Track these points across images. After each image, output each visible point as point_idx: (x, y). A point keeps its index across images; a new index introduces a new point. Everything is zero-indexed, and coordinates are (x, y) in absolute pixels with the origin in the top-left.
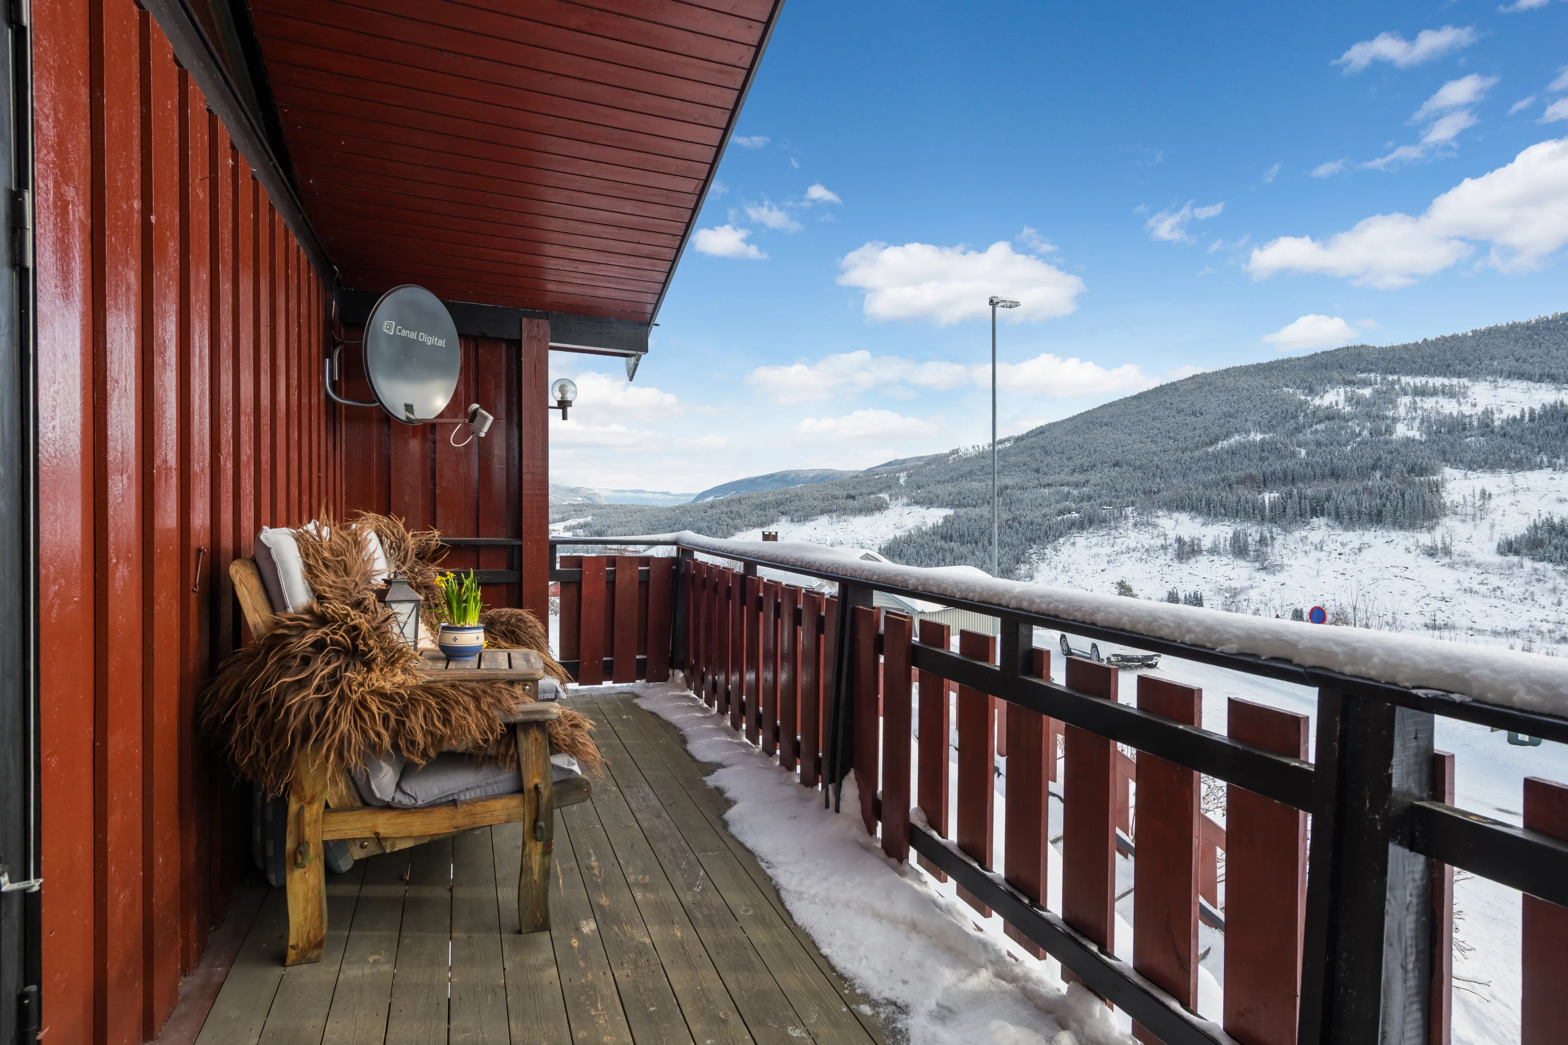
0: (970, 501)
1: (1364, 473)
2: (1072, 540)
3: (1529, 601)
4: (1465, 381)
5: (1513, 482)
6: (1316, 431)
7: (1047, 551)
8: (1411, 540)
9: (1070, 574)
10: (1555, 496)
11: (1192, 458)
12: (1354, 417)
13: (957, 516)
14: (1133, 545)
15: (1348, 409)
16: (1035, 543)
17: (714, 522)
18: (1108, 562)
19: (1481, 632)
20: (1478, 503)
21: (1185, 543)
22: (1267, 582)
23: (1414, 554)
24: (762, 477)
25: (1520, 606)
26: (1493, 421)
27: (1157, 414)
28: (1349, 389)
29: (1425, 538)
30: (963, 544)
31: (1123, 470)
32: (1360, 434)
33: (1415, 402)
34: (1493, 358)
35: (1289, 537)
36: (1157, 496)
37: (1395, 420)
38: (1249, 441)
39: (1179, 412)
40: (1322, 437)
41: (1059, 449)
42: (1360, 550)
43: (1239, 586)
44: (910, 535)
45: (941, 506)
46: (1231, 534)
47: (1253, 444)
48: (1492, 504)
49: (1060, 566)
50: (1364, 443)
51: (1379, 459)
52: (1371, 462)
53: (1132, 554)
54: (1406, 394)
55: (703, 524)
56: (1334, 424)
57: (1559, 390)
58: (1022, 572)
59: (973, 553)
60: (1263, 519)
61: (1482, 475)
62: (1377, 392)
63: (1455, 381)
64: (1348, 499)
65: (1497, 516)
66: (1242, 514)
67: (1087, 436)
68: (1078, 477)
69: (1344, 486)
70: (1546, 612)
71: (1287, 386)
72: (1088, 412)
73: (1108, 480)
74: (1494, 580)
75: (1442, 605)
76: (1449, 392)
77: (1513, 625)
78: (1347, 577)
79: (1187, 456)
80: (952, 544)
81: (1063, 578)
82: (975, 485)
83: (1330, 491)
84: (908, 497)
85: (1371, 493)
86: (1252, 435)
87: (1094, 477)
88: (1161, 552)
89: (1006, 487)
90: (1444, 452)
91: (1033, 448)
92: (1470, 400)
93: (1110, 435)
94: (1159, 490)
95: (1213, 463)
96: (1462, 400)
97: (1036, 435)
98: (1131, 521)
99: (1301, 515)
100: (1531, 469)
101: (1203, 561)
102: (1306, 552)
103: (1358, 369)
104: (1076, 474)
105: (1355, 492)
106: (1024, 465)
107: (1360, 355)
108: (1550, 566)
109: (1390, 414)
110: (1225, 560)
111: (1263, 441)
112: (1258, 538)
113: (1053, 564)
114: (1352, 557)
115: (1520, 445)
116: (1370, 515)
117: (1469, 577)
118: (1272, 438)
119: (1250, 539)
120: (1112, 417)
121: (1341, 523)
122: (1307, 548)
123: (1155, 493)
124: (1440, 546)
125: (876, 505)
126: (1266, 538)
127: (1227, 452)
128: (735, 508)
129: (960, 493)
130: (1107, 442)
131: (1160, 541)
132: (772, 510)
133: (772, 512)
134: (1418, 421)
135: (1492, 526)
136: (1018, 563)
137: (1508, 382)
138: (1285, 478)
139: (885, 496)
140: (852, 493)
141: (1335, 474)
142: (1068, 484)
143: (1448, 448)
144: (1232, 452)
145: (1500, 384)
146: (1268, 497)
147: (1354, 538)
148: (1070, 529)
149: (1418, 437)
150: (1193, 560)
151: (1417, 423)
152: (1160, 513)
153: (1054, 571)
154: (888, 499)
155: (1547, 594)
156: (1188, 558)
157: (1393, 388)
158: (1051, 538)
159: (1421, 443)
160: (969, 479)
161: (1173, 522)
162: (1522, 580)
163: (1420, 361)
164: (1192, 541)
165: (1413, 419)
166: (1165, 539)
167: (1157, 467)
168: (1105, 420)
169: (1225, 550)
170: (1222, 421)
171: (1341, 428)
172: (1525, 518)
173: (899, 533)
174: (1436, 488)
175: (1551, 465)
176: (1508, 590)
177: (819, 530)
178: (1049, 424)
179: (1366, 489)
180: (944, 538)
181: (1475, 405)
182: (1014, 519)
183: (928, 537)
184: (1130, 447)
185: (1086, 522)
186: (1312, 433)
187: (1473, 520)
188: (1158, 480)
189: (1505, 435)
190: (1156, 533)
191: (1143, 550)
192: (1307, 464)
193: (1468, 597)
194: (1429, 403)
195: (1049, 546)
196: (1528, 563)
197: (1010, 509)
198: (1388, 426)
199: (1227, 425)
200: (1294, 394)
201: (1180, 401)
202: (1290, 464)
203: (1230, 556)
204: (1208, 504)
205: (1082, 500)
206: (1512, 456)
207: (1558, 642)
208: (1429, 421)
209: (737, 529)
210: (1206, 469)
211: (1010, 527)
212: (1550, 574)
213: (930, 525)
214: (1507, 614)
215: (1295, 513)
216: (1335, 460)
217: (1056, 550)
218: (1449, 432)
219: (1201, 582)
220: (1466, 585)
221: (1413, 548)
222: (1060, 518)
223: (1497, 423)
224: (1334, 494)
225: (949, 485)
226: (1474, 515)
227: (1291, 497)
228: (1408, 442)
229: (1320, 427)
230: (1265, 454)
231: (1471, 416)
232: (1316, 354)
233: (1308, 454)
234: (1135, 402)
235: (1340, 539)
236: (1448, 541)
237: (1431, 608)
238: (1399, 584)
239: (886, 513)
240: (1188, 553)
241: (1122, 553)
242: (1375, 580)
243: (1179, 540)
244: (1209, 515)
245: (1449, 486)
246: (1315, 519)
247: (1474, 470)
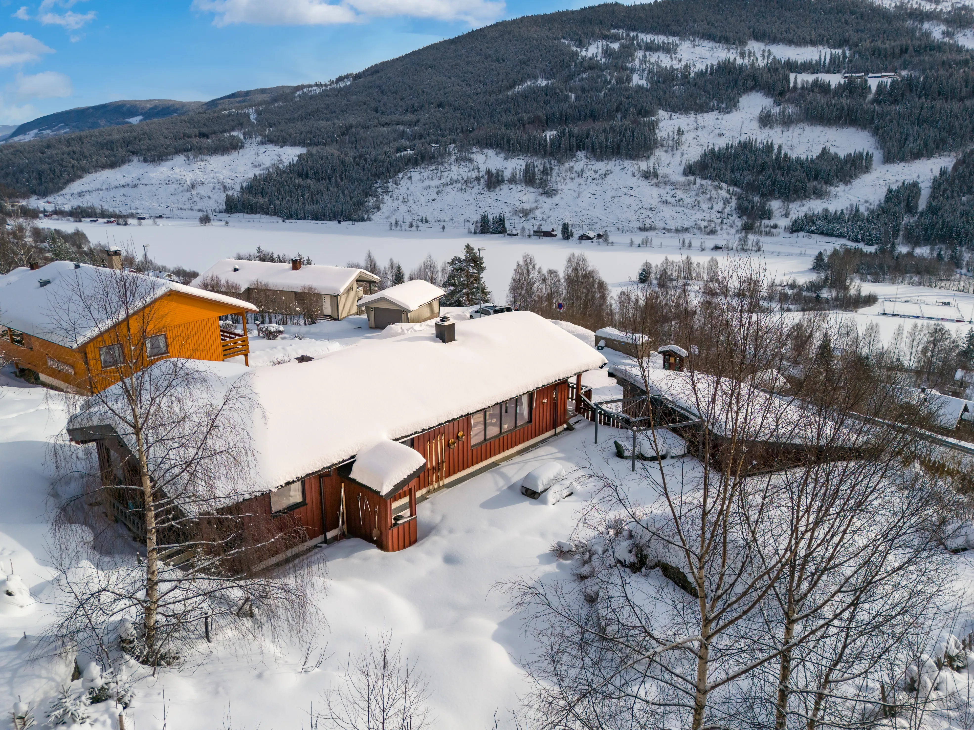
0: (320, 140)
1: (611, 116)
2: (409, 175)
3: (697, 207)
4: (676, 39)
5: (696, 122)
6: (582, 79)
7: (389, 185)
8: (636, 167)
9: (408, 204)
10: (717, 132)
11: (497, 101)
12: (606, 67)
13: (310, 154)
14: (455, 177)
15: (603, 60)
16: (379, 178)
17: (56, 164)
18: (438, 193)
19: (669, 230)
20: (676, 138)
21: (492, 175)
22: (547, 203)
23: (637, 177)
24: (93, 108)
25: (692, 211)
26: (689, 74)
27: (470, 59)
28: (605, 43)
29: (644, 165)
30: (318, 180)
31: (446, 110)
32: (610, 82)
33: (645, 57)
34: (695, 21)
35: (562, 168)
36: (472, 135)
37: (633, 71)
38: (537, 86)
39: (486, 58)
40: (585, 84)
41: (393, 90)
42: (605, 175)
43: (528, 208)
44: (269, 174)
45: (294, 144)
46: (524, 167)
47: (540, 88)
48: (684, 138)
49: (401, 198)
50: (612, 90)
51: (621, 103)
52: (616, 105)
53: (455, 185)
54: (640, 49)
55: (43, 167)
56: (594, 73)
57: (729, 50)
58: (370, 204)
59: (328, 189)
60: (545, 153)
61: (679, 116)
62: (622, 46)
63: (671, 39)
64: (599, 135)
65: (684, 147)
66: (531, 150)
67: (415, 78)
68: (410, 117)
69: (599, 125)
70: (704, 214)
71: (564, 38)
72: (414, 53)
73: (434, 120)
74: (680, 194)
75: (649, 213)
76: (667, 49)
77: (686, 225)
78: (597, 196)
79: (492, 99)
80: (309, 181)
81: (403, 208)
82: (323, 123)
83: (589, 131)
84: (261, 135)
85: (614, 131)
86: (539, 82)
87: (424, 117)
88: (476, 182)
89: (351, 127)
90: (659, 99)
91: (371, 87)
92: (678, 56)
93: (434, 77)
94: (473, 129)
95: (511, 105)
96: (673, 56)
97: (372, 74)
98: (453, 157)
99: (570, 150)
100: (707, 112)
101: (505, 188)
102: (572, 179)
103: (612, 25)
104: (409, 114)
105: (604, 131)
106: (365, 104)
107: (613, 12)
108: (709, 182)
109: (630, 65)
110: (520, 187)
111: (546, 85)
112: (541, 169)
113: (395, 196)
114: (600, 181)
115: (703, 93)
116: (612, 148)
117: (666, 192)
118: (552, 84)
119: (536, 170)
120: (435, 60)
121: (595, 155)
122: (573, 175)
123: (470, 132)
124: (652, 170)
125: (231, 144)
126: (547, 169)
127: (522, 96)
128: (77, 148)
129: (310, 132)
130: (432, 84)
131: (474, 174)
132: (120, 149)
133: (121, 152)
134: (646, 72)
135: (682, 155)
136: (366, 196)
137: (701, 41)
138: (561, 119)
139: (238, 134)
140: (205, 130)
141: (593, 116)
142: (402, 123)
143: (662, 95)
144: (525, 95)
145: (697, 44)
146: (550, 135)
147: (601, 166)
148: (406, 164)
149: (645, 86)
150: (498, 189)
151: (645, 75)
152: (474, 150)
153: (396, 202)
154: (242, 137)
155: (706, 202)
156: (495, 187)
157: (633, 43)
158: (392, 173)
159: (647, 90)
160: (316, 117)
161: (483, 157)
162: (694, 193)
163: (651, 20)
164: (497, 173)
165: (644, 70)
166: (478, 172)
167: (472, 108)
168: (429, 63)
169: (520, 180)
170: (518, 68)
171: (598, 76)
172: (700, 148)
173: (258, 172)
174: (652, 126)
175: (718, 108)
176: (687, 200)
177: (177, 170)
178: (383, 64)
179: (612, 129)
180: (300, 175)
181: (680, 61)
182: (361, 156)
183: (285, 175)
184: (450, 89)
185: (419, 159)
186: (579, 81)
187: (672, 150)
188: (472, 120)
189: (695, 85)
190: (472, 167)
191: (463, 182)
192: (575, 107)
193: (665, 208)
194: (654, 58)
195: (391, 180)
196: (699, 181)
197: (356, 147)
198: (628, 76)
199: (522, 72)
200: (569, 46)
201: (488, 48)
202: (564, 106)
203: (523, 184)
204: (508, 142)
205: (415, 138)
206: (698, 101)
207: (708, 234)
208: (653, 73)
209: (86, 171)
210: (507, 111)
211: (358, 164)
212: (710, 188)
213: (286, 163)
214: (685, 216)
215: (566, 149)
216: (593, 104)
217: (397, 184)
218: (664, 82)
219: (503, 206)
220: (664, 198)
221: (636, 173)
222: (398, 155)
223: (692, 75)
224: (592, 133)
225: (299, 123)
226: (673, 147)
227: (564, 135)
228: (640, 88)
229: (585, 75)
230: (548, 98)
231: (677, 69)
232: (585, 8)
233: (576, 98)
234: (452, 47)
235: (593, 168)
236: (657, 166)
237: (644, 216)
238: (627, 200)
239: (242, 151)
240: (494, 183)
241: (447, 184)
242: (613, 197)
243: (488, 172)
244: (509, 151)
245: (661, 125)
246: (579, 153)
247: (676, 112)
